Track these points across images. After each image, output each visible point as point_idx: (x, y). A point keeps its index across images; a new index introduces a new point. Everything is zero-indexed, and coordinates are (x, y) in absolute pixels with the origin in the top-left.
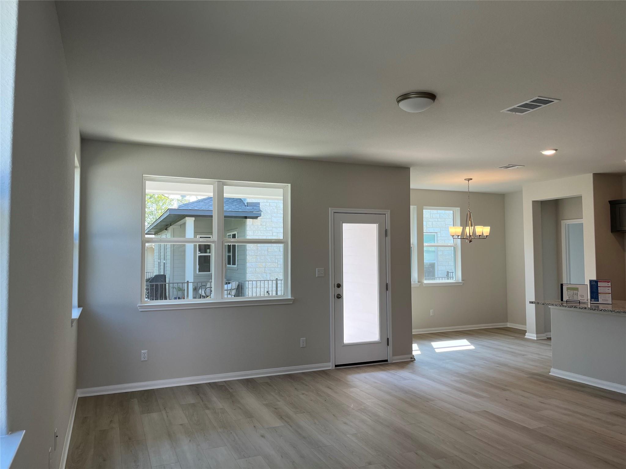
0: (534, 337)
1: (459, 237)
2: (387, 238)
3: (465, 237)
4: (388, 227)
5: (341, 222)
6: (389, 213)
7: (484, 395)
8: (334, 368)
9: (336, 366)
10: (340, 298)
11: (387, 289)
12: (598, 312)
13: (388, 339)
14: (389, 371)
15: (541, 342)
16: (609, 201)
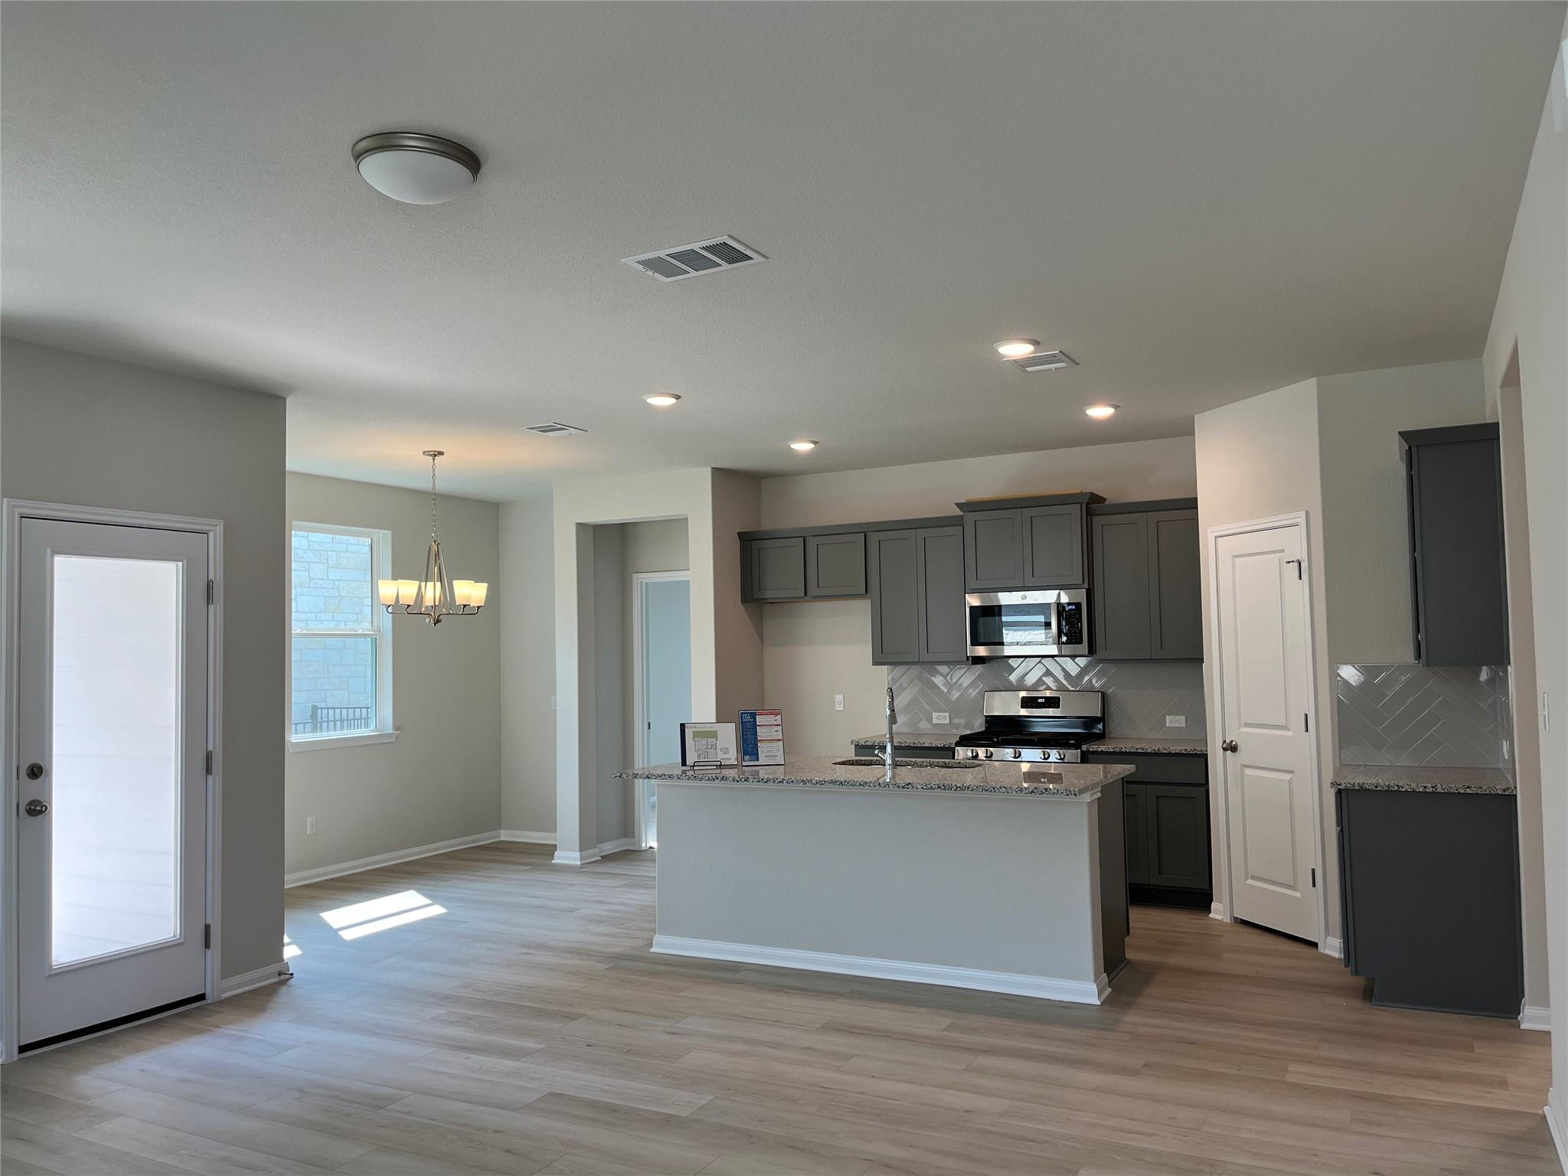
0: (575, 859)
1: (390, 610)
2: (211, 607)
3: (423, 609)
4: (216, 573)
5: (49, 550)
6: (220, 528)
7: (529, 1044)
8: (16, 1056)
9: (23, 1049)
10: (41, 812)
11: (208, 770)
12: (756, 785)
13: (207, 928)
14: (221, 1030)
15: (590, 869)
16: (738, 533)
